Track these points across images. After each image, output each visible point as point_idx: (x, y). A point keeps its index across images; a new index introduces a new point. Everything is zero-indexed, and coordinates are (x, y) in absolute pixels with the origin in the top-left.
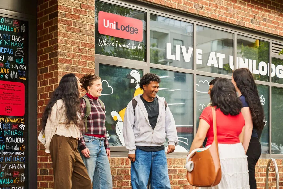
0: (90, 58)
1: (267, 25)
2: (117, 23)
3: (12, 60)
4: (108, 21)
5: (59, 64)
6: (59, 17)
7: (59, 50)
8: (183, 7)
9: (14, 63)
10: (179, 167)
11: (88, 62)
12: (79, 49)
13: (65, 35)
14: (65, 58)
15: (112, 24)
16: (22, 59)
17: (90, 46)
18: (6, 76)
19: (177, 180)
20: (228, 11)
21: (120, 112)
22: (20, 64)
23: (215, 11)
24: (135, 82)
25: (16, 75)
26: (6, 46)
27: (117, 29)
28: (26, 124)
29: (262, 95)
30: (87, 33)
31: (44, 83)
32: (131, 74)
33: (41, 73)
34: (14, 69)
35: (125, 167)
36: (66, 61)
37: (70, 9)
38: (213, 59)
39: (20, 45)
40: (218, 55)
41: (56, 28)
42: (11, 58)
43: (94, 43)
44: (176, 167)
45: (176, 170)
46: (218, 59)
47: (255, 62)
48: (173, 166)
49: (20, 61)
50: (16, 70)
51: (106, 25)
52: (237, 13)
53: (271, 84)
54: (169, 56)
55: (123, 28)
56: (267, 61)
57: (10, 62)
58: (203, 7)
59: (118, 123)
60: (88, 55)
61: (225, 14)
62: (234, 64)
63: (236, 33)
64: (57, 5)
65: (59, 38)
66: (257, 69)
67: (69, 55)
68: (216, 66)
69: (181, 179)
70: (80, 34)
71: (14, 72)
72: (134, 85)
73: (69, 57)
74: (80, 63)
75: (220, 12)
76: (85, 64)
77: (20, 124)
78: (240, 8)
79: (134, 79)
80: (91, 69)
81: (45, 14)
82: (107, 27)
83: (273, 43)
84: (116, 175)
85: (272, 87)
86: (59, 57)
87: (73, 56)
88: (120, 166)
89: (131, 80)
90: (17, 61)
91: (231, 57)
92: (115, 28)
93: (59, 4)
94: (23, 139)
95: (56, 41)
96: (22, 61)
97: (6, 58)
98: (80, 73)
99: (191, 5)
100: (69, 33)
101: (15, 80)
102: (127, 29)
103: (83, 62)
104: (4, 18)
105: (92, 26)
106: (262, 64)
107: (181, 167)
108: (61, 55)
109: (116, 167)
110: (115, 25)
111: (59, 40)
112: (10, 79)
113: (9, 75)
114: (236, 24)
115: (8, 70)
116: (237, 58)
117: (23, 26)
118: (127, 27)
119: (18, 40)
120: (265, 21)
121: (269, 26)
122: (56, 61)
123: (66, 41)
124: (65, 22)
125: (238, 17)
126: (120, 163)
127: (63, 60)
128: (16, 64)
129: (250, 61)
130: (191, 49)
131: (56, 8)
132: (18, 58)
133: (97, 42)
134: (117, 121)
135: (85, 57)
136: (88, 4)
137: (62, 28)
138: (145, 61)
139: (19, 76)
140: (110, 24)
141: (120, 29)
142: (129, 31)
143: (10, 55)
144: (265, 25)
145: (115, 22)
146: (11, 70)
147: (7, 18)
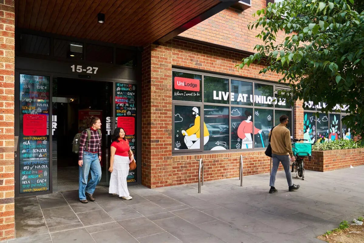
0: (169, 103)
1: (272, 77)
2: (185, 82)
3: (128, 105)
4: (180, 82)
5: (152, 108)
6: (152, 83)
7: (152, 100)
8: (223, 71)
9: (129, 107)
10: (220, 159)
11: (168, 105)
12: (163, 99)
13: (155, 92)
14: (155, 104)
15: (182, 83)
16: (133, 105)
17: (169, 97)
18: (125, 114)
19: (219, 166)
20: (249, 71)
21: (186, 131)
22: (132, 107)
23: (241, 71)
24: (195, 114)
25: (130, 113)
26: (125, 98)
27: (185, 85)
28: (136, 139)
29: (269, 115)
30: (168, 90)
31: (145, 117)
32: (193, 109)
33: (143, 111)
34: (129, 110)
35: (189, 161)
36: (156, 106)
37: (158, 78)
38: (240, 98)
39: (132, 97)
40: (244, 95)
41: (150, 88)
42: (127, 105)
43: (171, 95)
44: (219, 159)
45: (219, 160)
46: (243, 97)
47: (265, 97)
48: (217, 158)
49: (132, 106)
50: (130, 111)
51: (179, 84)
52: (254, 72)
53: (274, 109)
54: (215, 98)
55: (188, 85)
56: (272, 96)
57: (127, 107)
58: (234, 70)
59: (186, 137)
60: (168, 102)
61: (247, 73)
62: (253, 99)
63: (254, 82)
64: (151, 77)
65: (152, 94)
66: (266, 101)
67: (157, 103)
68: (242, 101)
69: (221, 165)
70: (164, 91)
71: (129, 111)
72: (195, 115)
73: (157, 104)
74: (163, 107)
75: (244, 72)
76: (166, 107)
77: (132, 139)
78: (256, 69)
79: (195, 112)
80: (170, 109)
81: (145, 80)
82: (179, 85)
83: (275, 86)
84: (184, 165)
85: (275, 110)
86: (152, 104)
87: (160, 103)
88: (186, 160)
89: (193, 112)
90: (131, 106)
91: (251, 96)
92: (184, 85)
93: (151, 76)
94: (134, 147)
95: (150, 95)
96: (133, 106)
97: (125, 105)
98: (164, 112)
99: (227, 69)
100: (157, 91)
101: (130, 116)
102: (191, 85)
103: (165, 106)
104: (124, 84)
105: (170, 86)
106: (269, 98)
107: (222, 159)
108: (153, 103)
109: (185, 161)
110: (184, 83)
111: (151, 95)
112: (127, 116)
113: (126, 113)
114: (254, 77)
115: (125, 111)
116: (255, 96)
117: (134, 87)
118: (190, 84)
119: (131, 95)
120: (271, 75)
121: (273, 77)
122: (150, 106)
123: (156, 95)
124: (154, 85)
125: (254, 74)
126: (186, 159)
127: (154, 106)
128: (130, 107)
129: (262, 97)
130: (227, 93)
131: (150, 78)
132: (131, 104)
133: (173, 94)
134: (185, 135)
135: (166, 103)
136: (168, 74)
137: (153, 88)
138: (201, 101)
139: (131, 114)
140: (181, 83)
141: (186, 86)
142: (192, 86)
143: (127, 103)
144: (270, 77)
145: (184, 82)
146: (127, 111)
147: (125, 84)
